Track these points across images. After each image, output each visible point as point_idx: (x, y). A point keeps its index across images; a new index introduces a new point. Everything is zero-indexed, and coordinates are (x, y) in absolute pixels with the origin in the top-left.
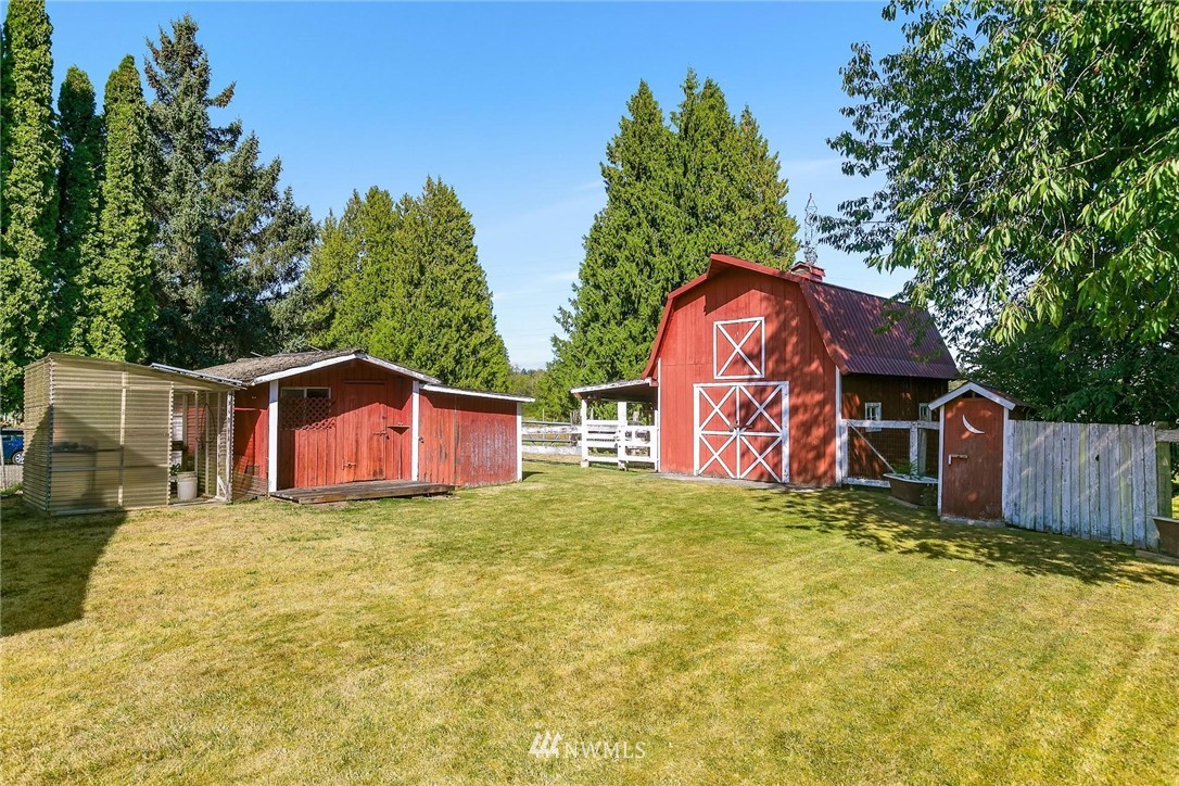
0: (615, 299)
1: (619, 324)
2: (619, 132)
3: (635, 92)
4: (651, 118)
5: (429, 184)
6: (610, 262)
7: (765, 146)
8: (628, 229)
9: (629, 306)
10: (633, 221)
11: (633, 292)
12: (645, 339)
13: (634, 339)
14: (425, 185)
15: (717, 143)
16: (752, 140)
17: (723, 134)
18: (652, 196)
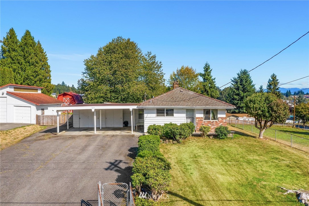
15: (33, 48)
16: (40, 47)
17: (34, 46)
18: (19, 58)
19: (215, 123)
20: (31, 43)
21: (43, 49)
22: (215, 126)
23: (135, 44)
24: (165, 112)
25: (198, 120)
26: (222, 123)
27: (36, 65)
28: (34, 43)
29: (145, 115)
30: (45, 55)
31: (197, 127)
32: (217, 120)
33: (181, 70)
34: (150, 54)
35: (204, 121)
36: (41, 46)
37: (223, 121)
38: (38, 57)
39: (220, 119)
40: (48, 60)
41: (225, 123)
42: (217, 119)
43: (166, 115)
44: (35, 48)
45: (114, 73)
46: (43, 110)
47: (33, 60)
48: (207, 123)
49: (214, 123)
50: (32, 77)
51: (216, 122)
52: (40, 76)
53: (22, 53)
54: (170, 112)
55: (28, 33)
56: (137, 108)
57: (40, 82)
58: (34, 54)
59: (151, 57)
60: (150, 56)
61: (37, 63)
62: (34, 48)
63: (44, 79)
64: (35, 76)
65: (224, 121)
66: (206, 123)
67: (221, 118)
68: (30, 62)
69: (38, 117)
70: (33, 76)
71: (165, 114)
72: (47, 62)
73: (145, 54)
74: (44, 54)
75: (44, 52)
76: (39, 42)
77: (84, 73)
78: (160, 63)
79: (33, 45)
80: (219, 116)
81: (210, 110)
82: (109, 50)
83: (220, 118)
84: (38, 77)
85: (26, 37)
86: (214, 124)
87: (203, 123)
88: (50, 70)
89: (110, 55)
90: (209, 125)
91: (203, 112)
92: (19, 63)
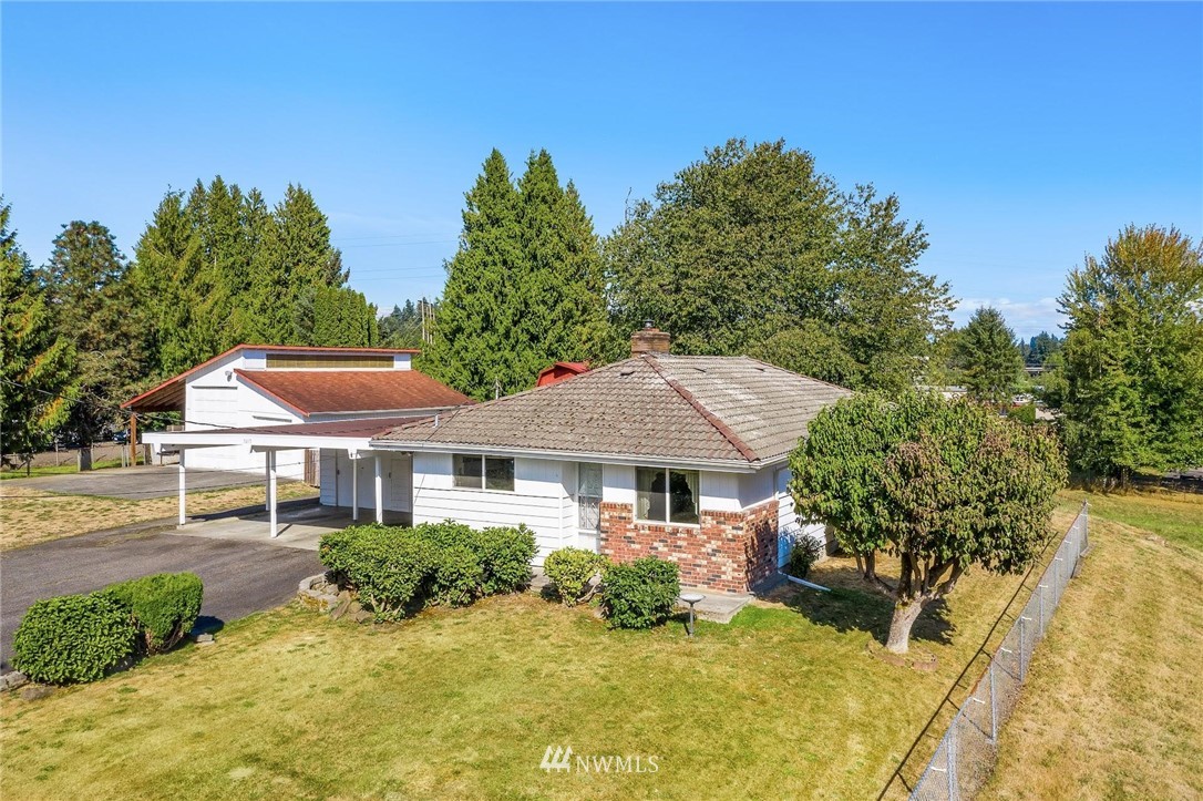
0: (475, 318)
1: (478, 336)
2: (475, 185)
3: (490, 156)
4: (502, 178)
5: (291, 189)
6: (471, 290)
7: (583, 211)
8: (485, 265)
9: (488, 324)
10: (489, 259)
11: (491, 314)
12: (499, 349)
13: (492, 348)
14: (287, 191)
15: (550, 208)
16: (575, 205)
17: (554, 200)
18: (505, 245)
19: (684, 539)
20: (546, 193)
21: (582, 206)
22: (684, 556)
24: (484, 473)
25: (607, 517)
26: (720, 543)
27: (556, 264)
28: (554, 191)
29: (417, 479)
30: (587, 228)
31: (607, 551)
32: (696, 526)
34: (867, 192)
35: (636, 521)
36: (576, 197)
37: (724, 531)
39: (709, 522)
41: (733, 544)
42: (698, 517)
43: (487, 484)
47: (548, 250)
48: (648, 535)
49: (679, 539)
50: (542, 309)
51: (689, 532)
52: (567, 304)
53: (517, 227)
54: (500, 472)
55: (542, 160)
56: (372, 448)
57: (566, 322)
61: (559, 258)
63: (579, 313)
64: (551, 302)
65: (729, 531)
66: (643, 535)
67: (715, 514)
70: (544, 302)
71: (484, 478)
74: (586, 225)
75: (587, 217)
76: (570, 185)
79: (552, 198)
80: (706, 503)
81: (664, 476)
83: (706, 513)
84: (559, 308)
86: (679, 543)
87: (629, 534)
90: (655, 544)
91: (632, 478)
92: (505, 263)
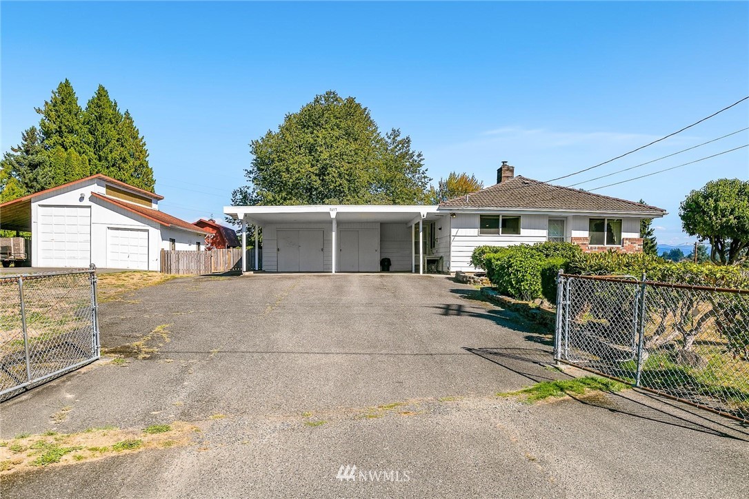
15: (114, 127)
16: (131, 126)
17: (117, 122)
20: (111, 116)
21: (136, 129)
23: (365, 109)
24: (500, 225)
27: (123, 165)
28: (117, 115)
29: (454, 231)
30: (141, 143)
32: (620, 246)
33: (448, 183)
34: (396, 133)
35: (590, 246)
37: (634, 247)
38: (126, 147)
39: (627, 243)
40: (148, 155)
42: (620, 242)
43: (502, 231)
44: (121, 127)
45: (322, 173)
46: (173, 241)
51: (617, 249)
53: (91, 138)
54: (511, 225)
55: (102, 93)
56: (439, 212)
58: (117, 141)
59: (400, 142)
60: (399, 139)
62: (116, 127)
65: (637, 247)
67: (629, 239)
68: (109, 159)
69: (165, 256)
71: (501, 228)
72: (145, 161)
73: (387, 134)
74: (140, 141)
75: (140, 136)
77: (251, 172)
78: (419, 155)
79: (115, 119)
80: (624, 235)
81: (604, 223)
82: (309, 120)
85: (99, 100)
88: (154, 178)
89: (312, 133)
91: (587, 223)
